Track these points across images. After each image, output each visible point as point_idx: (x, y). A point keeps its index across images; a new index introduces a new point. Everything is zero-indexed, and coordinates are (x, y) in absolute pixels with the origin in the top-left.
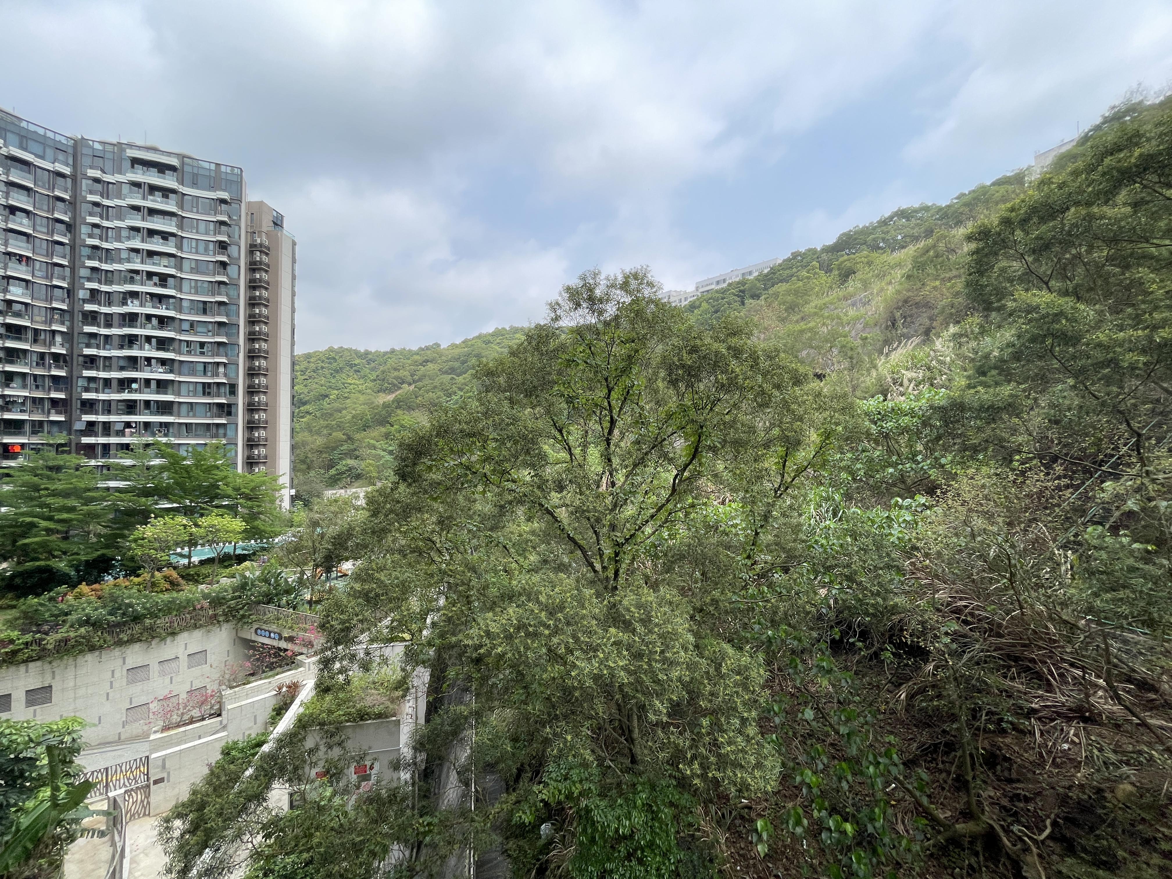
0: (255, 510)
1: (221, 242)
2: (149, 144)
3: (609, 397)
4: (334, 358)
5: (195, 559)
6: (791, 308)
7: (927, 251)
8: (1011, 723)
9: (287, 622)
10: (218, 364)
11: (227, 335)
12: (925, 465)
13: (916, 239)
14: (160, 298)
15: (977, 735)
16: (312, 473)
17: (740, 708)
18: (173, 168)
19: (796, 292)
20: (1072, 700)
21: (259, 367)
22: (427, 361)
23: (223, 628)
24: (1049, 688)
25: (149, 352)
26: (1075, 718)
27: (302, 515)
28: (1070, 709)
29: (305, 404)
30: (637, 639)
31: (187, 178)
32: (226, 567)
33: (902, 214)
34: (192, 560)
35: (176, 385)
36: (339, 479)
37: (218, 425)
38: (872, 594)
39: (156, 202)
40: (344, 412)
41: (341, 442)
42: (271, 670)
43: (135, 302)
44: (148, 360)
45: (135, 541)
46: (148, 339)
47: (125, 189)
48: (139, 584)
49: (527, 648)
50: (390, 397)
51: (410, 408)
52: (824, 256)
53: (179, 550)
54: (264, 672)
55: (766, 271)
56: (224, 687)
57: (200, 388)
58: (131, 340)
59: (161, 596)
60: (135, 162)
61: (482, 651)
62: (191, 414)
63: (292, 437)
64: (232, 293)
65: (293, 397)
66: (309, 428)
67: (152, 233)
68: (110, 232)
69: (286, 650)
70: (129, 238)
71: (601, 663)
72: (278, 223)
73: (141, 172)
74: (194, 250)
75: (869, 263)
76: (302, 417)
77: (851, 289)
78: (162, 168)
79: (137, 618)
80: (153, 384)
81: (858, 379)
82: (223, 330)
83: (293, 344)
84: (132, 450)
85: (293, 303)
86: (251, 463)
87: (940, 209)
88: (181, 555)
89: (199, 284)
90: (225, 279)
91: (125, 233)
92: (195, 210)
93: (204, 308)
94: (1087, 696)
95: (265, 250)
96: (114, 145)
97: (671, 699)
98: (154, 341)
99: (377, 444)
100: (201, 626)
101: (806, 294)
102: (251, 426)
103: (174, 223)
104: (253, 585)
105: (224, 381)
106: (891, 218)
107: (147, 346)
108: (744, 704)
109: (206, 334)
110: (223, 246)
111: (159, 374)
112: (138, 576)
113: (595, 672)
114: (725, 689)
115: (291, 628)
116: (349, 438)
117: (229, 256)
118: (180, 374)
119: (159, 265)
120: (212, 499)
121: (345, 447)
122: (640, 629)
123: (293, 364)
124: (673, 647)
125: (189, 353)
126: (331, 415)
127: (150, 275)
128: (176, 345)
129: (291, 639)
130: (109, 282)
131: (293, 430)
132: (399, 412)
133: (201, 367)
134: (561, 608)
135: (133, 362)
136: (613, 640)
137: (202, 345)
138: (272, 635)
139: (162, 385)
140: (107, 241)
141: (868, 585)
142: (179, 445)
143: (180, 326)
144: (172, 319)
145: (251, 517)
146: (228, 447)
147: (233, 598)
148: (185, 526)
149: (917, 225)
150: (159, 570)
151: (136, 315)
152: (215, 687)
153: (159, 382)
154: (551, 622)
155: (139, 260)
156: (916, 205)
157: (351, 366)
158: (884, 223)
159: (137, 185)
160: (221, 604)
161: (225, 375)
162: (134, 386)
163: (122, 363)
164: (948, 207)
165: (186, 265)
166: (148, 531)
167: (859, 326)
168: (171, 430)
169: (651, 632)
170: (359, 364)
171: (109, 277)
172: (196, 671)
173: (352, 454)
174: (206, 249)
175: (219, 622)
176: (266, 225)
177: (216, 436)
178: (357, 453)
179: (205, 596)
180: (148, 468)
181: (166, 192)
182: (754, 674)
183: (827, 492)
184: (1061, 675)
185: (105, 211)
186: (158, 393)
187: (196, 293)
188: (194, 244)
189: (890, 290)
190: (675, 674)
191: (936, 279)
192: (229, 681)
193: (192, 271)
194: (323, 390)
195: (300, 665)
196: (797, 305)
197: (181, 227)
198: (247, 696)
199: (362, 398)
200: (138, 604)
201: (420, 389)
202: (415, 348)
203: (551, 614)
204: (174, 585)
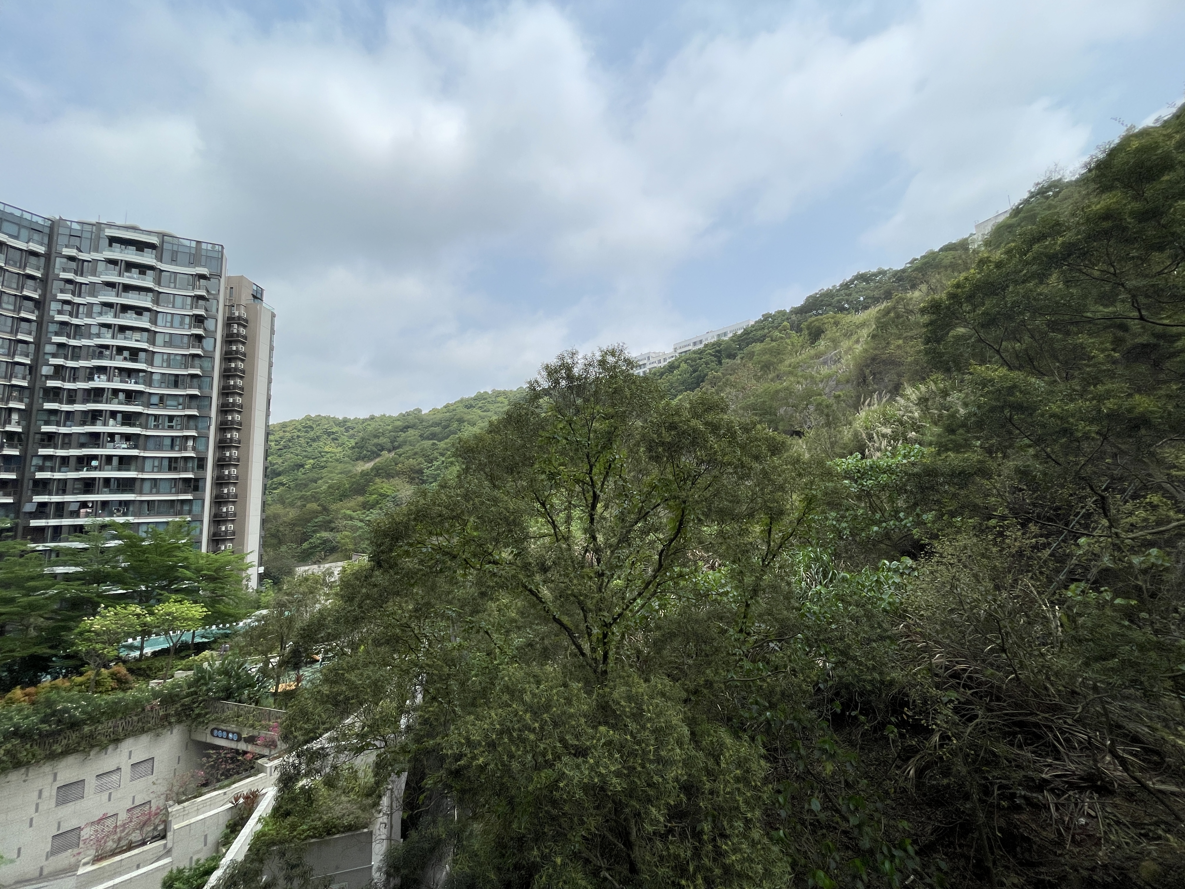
0: (219, 593)
1: (197, 316)
2: (129, 223)
3: (590, 473)
4: (311, 427)
5: (148, 651)
6: (766, 367)
7: (889, 312)
8: (1025, 797)
9: (248, 719)
10: (187, 438)
11: (198, 408)
12: (908, 522)
13: (876, 300)
14: (129, 373)
15: (992, 813)
16: (283, 548)
17: (743, 807)
18: (152, 246)
19: (771, 351)
20: (1081, 767)
21: (231, 439)
22: (407, 427)
23: (175, 731)
24: (1058, 757)
25: (113, 427)
26: (1088, 788)
27: (270, 596)
28: (1081, 778)
29: (279, 474)
30: (628, 737)
31: (166, 256)
32: (183, 658)
33: (863, 278)
34: (144, 652)
35: (140, 461)
36: (312, 553)
37: (183, 502)
38: (868, 668)
39: (133, 279)
40: (320, 481)
41: (316, 514)
42: (227, 778)
43: (102, 377)
44: (112, 435)
45: (81, 634)
46: (113, 414)
47: (101, 266)
48: (80, 685)
49: (511, 756)
50: (369, 465)
51: (389, 476)
52: (794, 317)
53: (130, 641)
54: (218, 781)
55: (740, 332)
56: (171, 802)
57: (166, 463)
58: (94, 416)
59: (105, 697)
60: (113, 240)
61: (462, 762)
62: (154, 490)
63: (263, 511)
64: (206, 364)
65: (266, 469)
66: (281, 501)
67: (125, 308)
68: (81, 308)
69: (245, 753)
70: (100, 314)
71: (592, 768)
72: (257, 296)
73: (119, 250)
74: (168, 324)
75: (836, 324)
76: (275, 489)
77: (822, 348)
78: (140, 246)
79: (75, 725)
80: (115, 461)
81: (835, 436)
82: (194, 403)
83: (268, 415)
84: (86, 532)
85: (270, 374)
86: (216, 540)
87: (897, 272)
88: (131, 648)
89: (172, 357)
90: (199, 352)
91: (96, 309)
92: (172, 285)
93: (176, 381)
94: (1095, 761)
95: (242, 322)
96: (93, 225)
97: (668, 803)
98: (119, 416)
99: (354, 514)
100: (149, 730)
101: (779, 354)
102: (219, 501)
103: (149, 299)
104: (210, 678)
105: (193, 455)
106: (852, 281)
107: (111, 421)
108: (747, 802)
109: (176, 407)
110: (199, 320)
111: (122, 450)
112: (81, 674)
113: (585, 780)
114: (725, 786)
115: (252, 726)
116: (325, 509)
117: (205, 329)
118: (145, 449)
119: (131, 339)
120: (171, 583)
121: (320, 519)
122: (633, 726)
123: (267, 434)
124: (668, 743)
125: (156, 427)
126: (306, 485)
127: (120, 350)
128: (143, 420)
129: (251, 740)
130: (76, 357)
131: (264, 504)
132: (377, 480)
133: (168, 442)
134: (547, 707)
135: (95, 439)
136: (603, 741)
137: (171, 418)
138: (230, 735)
139: (124, 462)
140: (77, 317)
141: (863, 659)
142: (139, 524)
143: (149, 400)
144: (141, 393)
145: (212, 602)
146: (193, 525)
147: (188, 695)
148: (138, 615)
149: (877, 287)
150: (106, 666)
151: (103, 389)
152: (161, 802)
153: (121, 458)
154: (537, 725)
155: (110, 335)
156: (874, 270)
157: (329, 434)
158: (846, 286)
159: (113, 262)
160: (174, 702)
161: (194, 449)
162: (94, 463)
163: (83, 440)
164: (903, 271)
165: (159, 339)
166: (96, 623)
167: (832, 383)
168: (131, 509)
169: (644, 727)
170: (337, 432)
171: (76, 353)
172: (141, 784)
173: (328, 526)
174: (182, 323)
175: (170, 723)
176: (245, 298)
177: (180, 513)
178: (333, 525)
179: (156, 694)
180: (103, 551)
181: (143, 269)
182: (754, 766)
183: (815, 553)
184: (1067, 740)
185: (77, 288)
186: (119, 470)
187: (169, 366)
188: (169, 317)
189: (859, 348)
190: (671, 775)
191: (899, 339)
192: (177, 794)
193: (166, 344)
194: (298, 460)
195: (261, 770)
196: (772, 364)
197: (156, 302)
198: (198, 812)
199: (340, 466)
200: (76, 708)
201: (400, 455)
202: (395, 414)
203: (536, 715)
204: (122, 683)
